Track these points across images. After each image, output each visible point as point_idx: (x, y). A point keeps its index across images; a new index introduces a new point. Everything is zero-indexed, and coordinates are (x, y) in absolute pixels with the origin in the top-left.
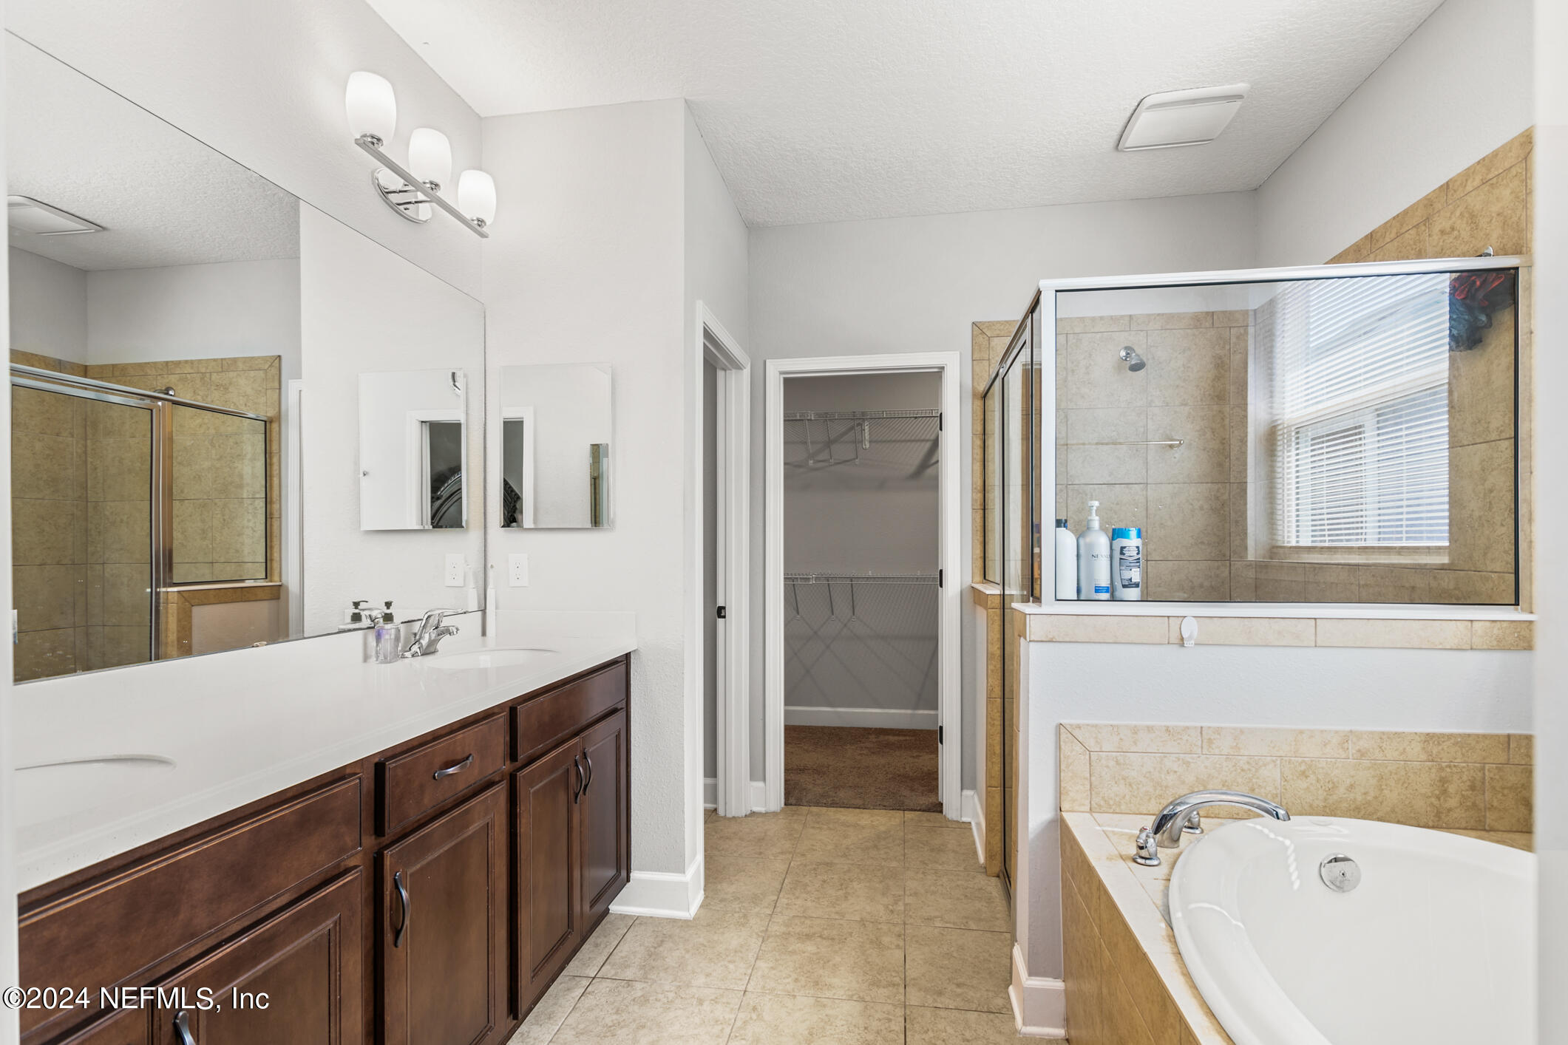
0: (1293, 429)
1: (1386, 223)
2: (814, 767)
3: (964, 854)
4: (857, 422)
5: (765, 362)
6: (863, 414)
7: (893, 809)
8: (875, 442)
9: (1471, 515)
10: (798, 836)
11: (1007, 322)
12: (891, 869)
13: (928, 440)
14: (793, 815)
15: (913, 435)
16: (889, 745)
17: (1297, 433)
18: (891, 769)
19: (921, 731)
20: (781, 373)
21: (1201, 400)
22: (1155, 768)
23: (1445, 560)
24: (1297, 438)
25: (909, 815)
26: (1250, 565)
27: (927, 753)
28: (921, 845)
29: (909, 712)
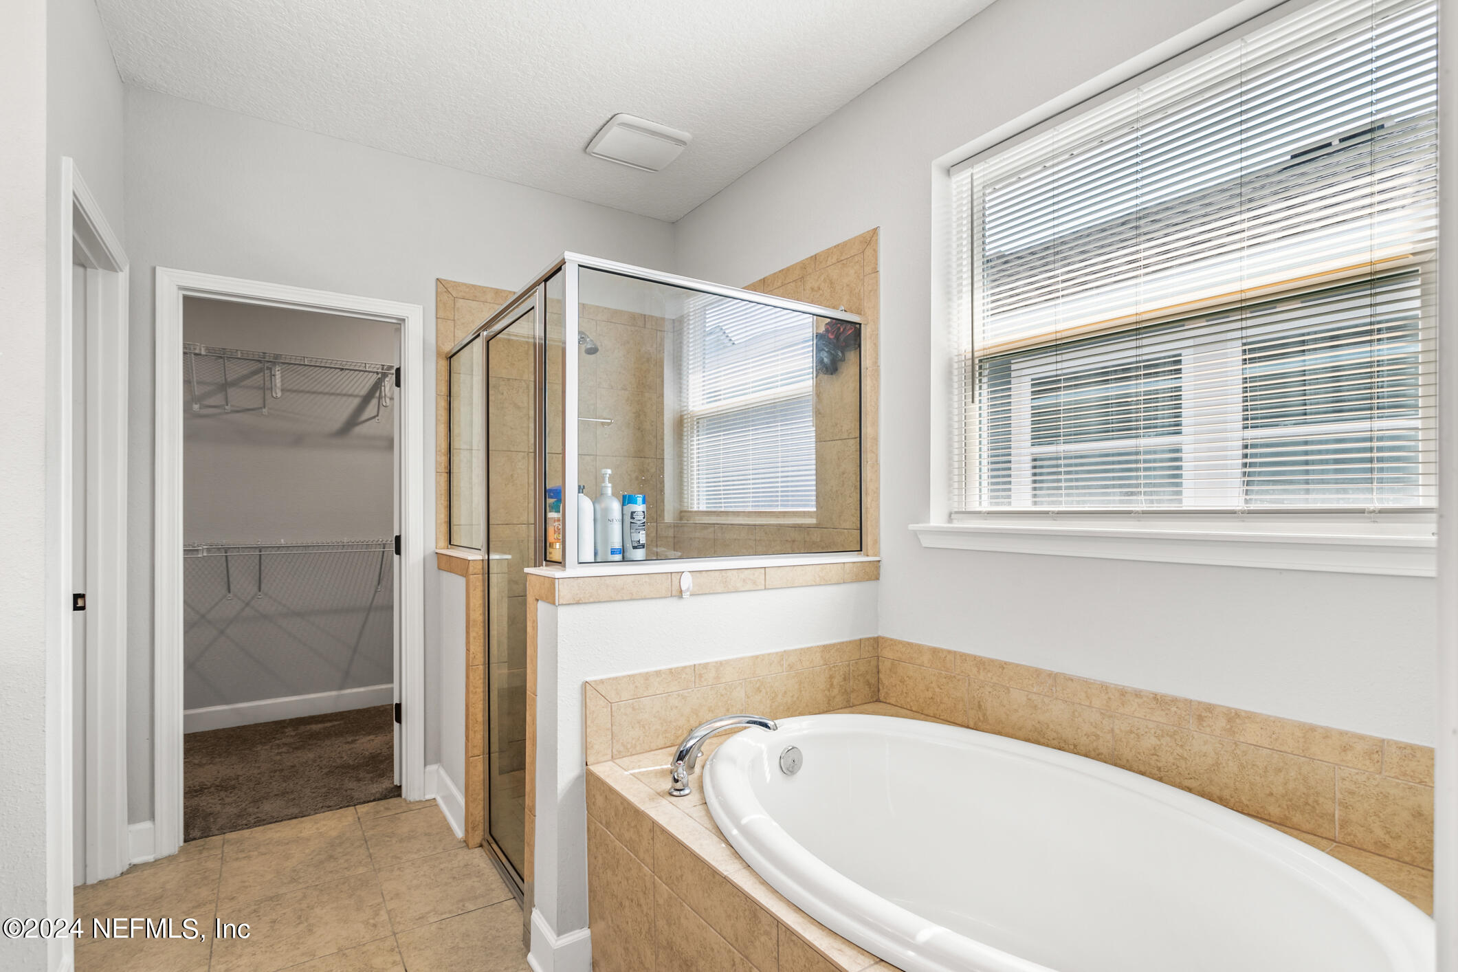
0: (695, 419)
1: (775, 274)
2: (217, 783)
3: (437, 834)
4: (267, 365)
5: (154, 270)
6: (277, 357)
7: (341, 808)
8: (289, 391)
9: (831, 490)
10: (218, 876)
11: (473, 286)
12: (359, 877)
13: (356, 396)
14: (201, 852)
15: (338, 389)
16: (314, 736)
17: (698, 423)
18: (324, 762)
19: (349, 712)
20: (181, 288)
21: (637, 387)
22: (662, 708)
23: (813, 521)
24: (698, 427)
25: (362, 809)
26: (669, 526)
27: (364, 735)
28: (387, 839)
29: (334, 693)
